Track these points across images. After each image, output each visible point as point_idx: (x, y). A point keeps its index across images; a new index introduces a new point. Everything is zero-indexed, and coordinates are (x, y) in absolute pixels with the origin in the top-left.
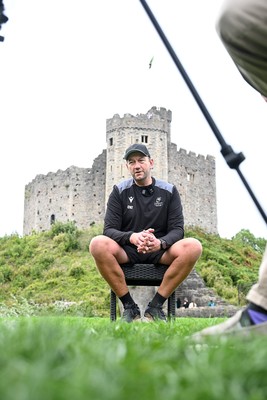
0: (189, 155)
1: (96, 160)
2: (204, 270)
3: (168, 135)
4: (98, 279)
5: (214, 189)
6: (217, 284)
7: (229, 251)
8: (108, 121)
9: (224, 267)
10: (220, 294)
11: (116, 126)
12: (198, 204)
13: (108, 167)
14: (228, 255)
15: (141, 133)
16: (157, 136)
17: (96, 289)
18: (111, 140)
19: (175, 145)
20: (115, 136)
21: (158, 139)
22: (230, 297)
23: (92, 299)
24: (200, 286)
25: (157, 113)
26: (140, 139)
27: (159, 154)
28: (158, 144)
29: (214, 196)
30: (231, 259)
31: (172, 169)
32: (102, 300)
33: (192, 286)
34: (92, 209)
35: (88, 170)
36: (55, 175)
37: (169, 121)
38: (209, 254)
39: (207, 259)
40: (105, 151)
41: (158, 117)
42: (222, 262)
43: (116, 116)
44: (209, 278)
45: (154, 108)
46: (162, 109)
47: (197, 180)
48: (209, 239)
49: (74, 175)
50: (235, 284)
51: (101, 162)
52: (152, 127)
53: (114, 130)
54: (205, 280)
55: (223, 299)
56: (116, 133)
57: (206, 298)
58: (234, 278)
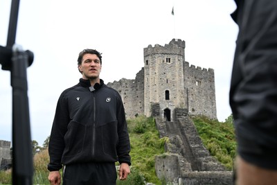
0: (197, 69)
1: (137, 74)
2: (209, 144)
3: (183, 57)
4: (141, 151)
5: (214, 91)
6: (218, 154)
7: (224, 131)
8: (145, 49)
9: (222, 142)
10: (220, 160)
11: (150, 52)
12: (204, 100)
13: (146, 79)
14: (224, 134)
15: (166, 56)
16: (176, 58)
17: (140, 158)
18: (147, 61)
19: (188, 63)
20: (150, 59)
21: (177, 60)
22: (226, 162)
23: (138, 164)
24: (207, 155)
25: (176, 43)
26: (165, 60)
27: (178, 69)
28: (177, 64)
29: (214, 95)
30: (226, 136)
31: (186, 78)
32: (144, 165)
33: (202, 155)
34: (136, 105)
35: (133, 80)
36: (113, 84)
37: (184, 48)
38: (212, 134)
39: (210, 137)
40: (143, 68)
41: (177, 46)
42: (220, 139)
43: (150, 46)
44: (213, 150)
45: (174, 40)
46: (179, 40)
47: (202, 85)
48: (211, 124)
49: (124, 84)
50: (229, 153)
51: (141, 75)
52: (173, 52)
53: (148, 55)
54: (210, 151)
55: (222, 164)
56: (150, 57)
57: (211, 163)
58: (229, 150)
